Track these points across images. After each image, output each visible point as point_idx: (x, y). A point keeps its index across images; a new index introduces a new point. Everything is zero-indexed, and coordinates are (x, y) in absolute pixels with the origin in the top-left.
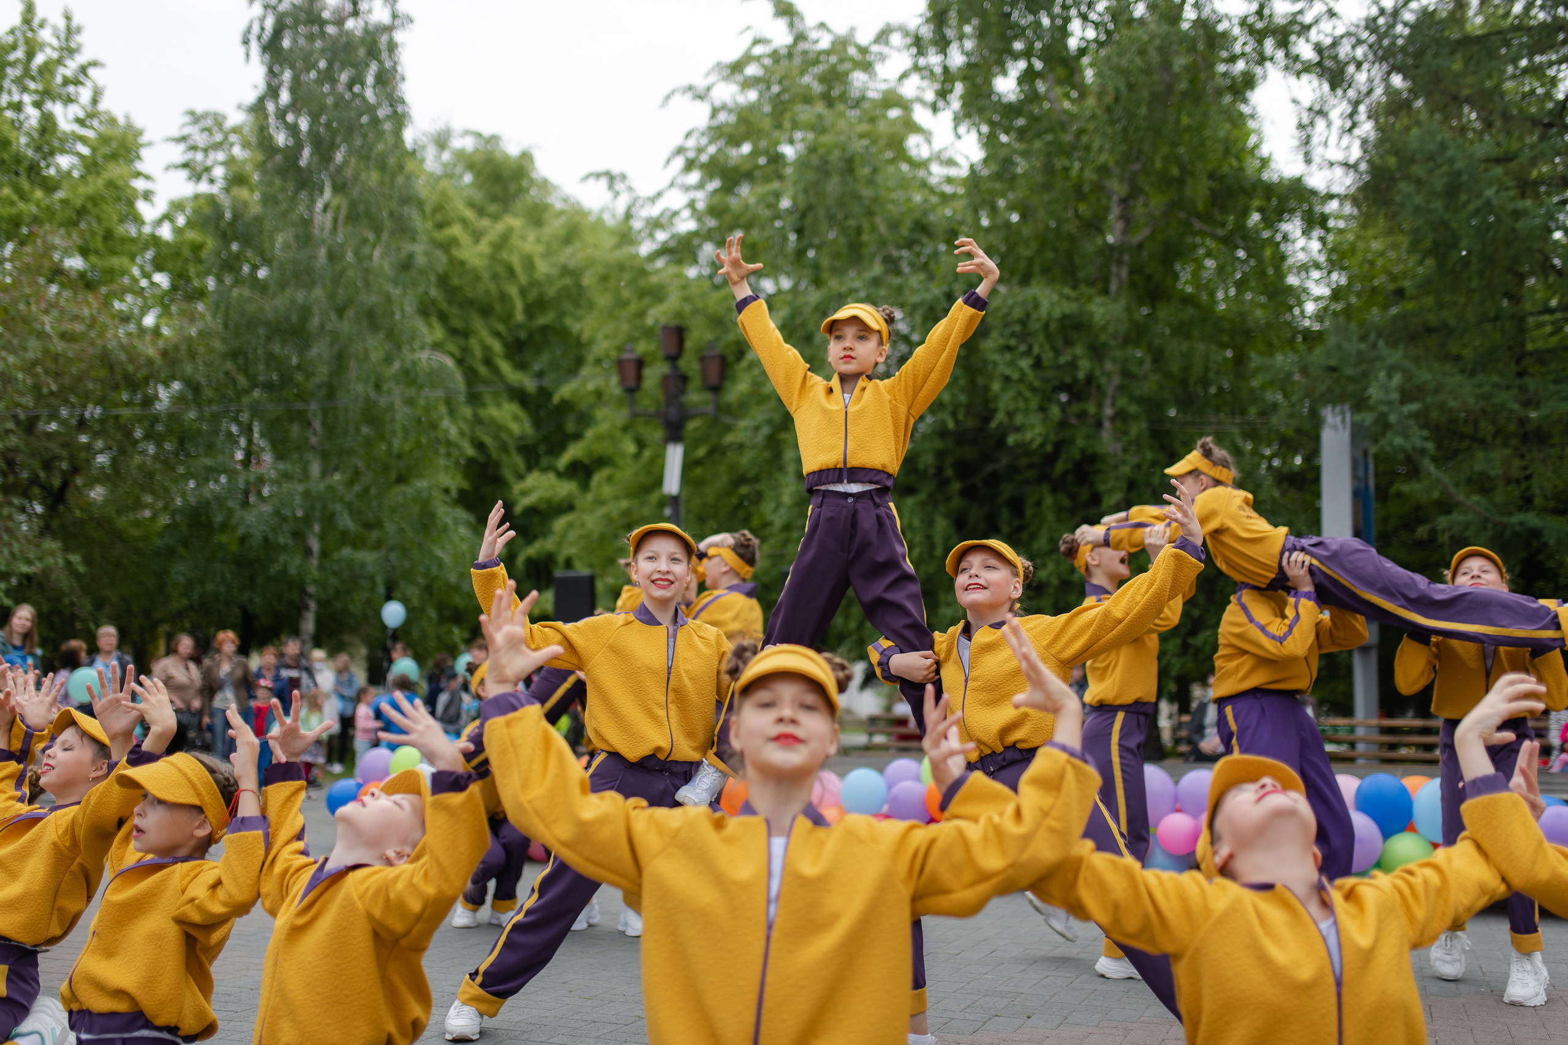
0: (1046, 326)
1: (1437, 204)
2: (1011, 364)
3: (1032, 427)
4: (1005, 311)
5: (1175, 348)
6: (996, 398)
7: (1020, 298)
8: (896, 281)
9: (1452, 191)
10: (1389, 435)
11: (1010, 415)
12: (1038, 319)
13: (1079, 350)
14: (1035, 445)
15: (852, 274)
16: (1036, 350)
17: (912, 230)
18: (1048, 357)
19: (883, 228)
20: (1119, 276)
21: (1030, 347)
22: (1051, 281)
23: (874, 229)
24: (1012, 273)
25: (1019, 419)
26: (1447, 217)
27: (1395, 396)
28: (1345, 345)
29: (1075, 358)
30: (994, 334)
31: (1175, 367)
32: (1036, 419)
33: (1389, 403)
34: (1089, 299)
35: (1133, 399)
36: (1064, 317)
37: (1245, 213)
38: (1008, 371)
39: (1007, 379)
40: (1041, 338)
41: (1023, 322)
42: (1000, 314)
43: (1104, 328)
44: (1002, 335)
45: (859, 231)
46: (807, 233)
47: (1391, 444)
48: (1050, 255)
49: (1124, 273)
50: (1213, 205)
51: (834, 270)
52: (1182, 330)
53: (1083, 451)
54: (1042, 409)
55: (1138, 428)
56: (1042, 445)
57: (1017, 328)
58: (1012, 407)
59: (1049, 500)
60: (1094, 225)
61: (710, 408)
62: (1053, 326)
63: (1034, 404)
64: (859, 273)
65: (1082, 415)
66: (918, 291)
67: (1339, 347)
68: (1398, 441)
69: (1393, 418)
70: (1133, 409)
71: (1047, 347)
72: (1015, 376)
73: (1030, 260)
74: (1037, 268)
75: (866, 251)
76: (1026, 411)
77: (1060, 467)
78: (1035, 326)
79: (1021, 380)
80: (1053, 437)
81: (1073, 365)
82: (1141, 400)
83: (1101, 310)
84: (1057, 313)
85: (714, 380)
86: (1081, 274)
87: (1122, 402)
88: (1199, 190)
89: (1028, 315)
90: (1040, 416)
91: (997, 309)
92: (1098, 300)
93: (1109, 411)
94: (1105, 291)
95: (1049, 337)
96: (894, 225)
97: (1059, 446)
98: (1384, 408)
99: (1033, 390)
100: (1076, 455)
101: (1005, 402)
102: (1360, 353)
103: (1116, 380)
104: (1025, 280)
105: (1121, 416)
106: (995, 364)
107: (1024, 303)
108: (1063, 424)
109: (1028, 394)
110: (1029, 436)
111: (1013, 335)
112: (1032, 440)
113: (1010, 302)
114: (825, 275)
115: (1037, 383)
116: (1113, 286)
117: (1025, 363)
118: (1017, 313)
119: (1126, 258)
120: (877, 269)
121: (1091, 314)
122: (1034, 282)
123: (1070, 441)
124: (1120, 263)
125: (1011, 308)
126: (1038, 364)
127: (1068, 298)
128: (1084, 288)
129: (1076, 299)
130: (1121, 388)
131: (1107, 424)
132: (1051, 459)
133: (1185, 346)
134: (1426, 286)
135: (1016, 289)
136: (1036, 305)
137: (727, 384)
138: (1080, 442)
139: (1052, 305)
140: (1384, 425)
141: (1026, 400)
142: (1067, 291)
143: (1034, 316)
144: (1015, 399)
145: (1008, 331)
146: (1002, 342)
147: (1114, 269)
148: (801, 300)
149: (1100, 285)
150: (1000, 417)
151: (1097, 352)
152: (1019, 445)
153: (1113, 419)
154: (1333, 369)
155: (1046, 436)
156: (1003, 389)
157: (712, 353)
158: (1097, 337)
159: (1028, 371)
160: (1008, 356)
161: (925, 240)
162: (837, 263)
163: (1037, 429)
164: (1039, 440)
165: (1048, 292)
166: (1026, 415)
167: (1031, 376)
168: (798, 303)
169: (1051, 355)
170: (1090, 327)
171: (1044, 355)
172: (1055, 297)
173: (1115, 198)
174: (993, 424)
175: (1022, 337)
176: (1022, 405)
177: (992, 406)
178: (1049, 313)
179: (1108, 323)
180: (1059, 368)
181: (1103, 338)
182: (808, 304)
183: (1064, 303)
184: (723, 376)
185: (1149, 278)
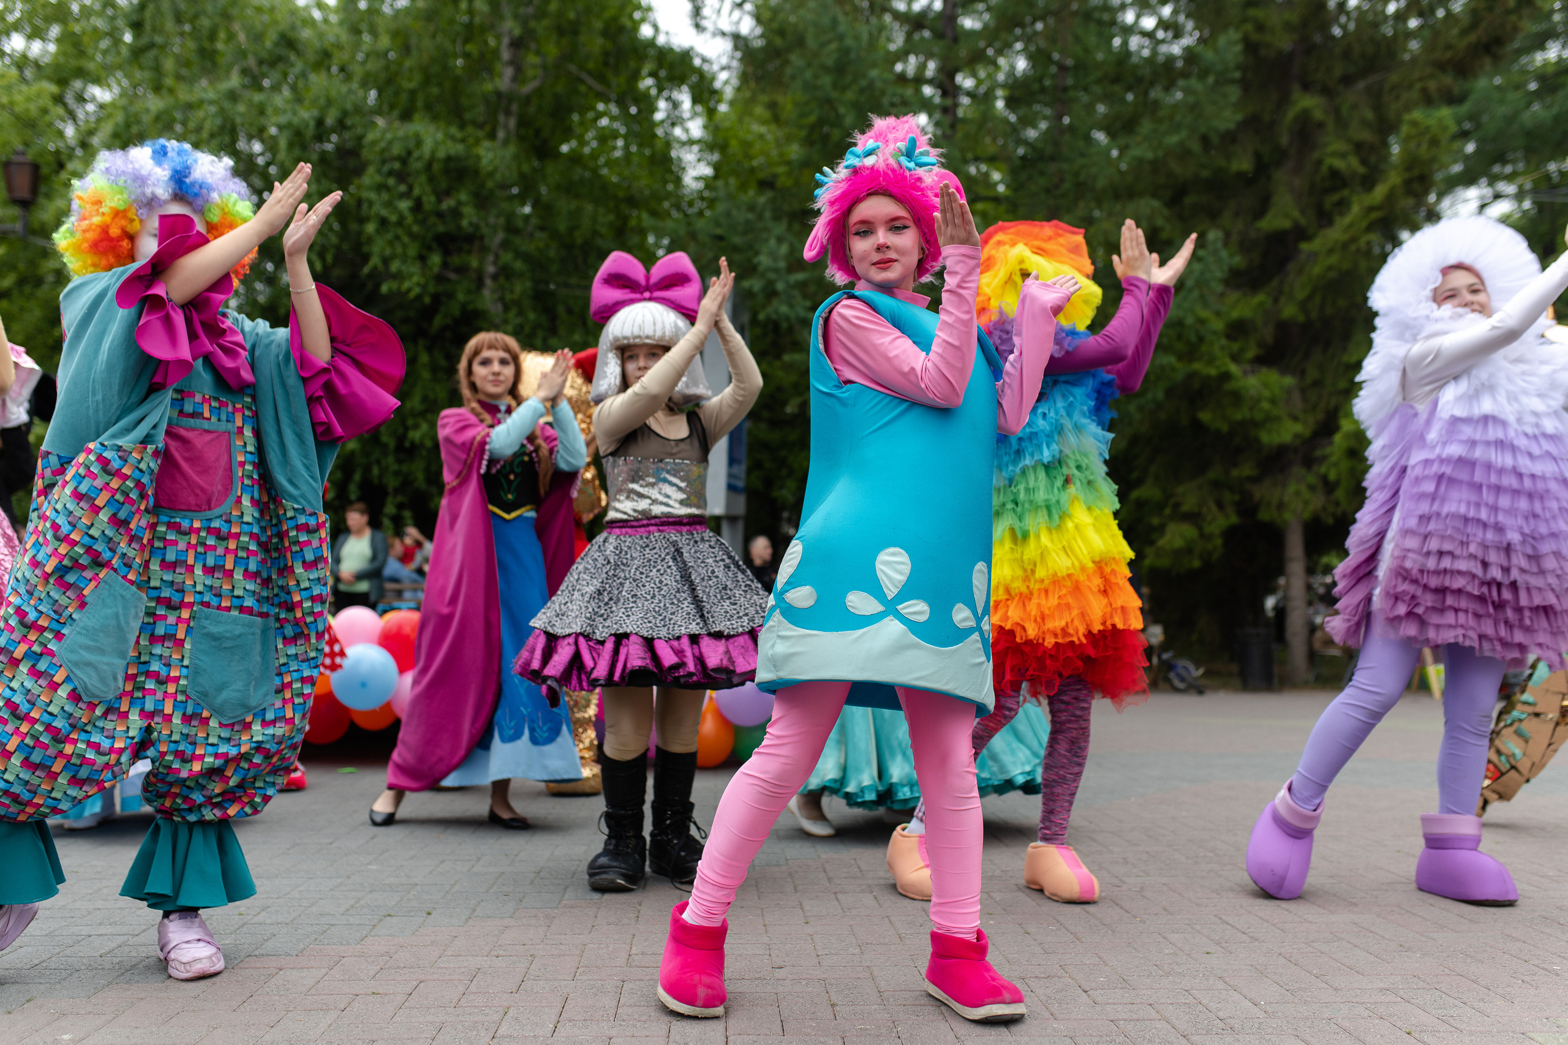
0: (429, 165)
1: (826, 80)
2: (389, 204)
3: (411, 276)
4: (383, 144)
5: (565, 205)
6: (370, 240)
7: (401, 133)
8: (258, 97)
9: (840, 69)
10: (775, 302)
11: (386, 261)
12: (420, 158)
13: (463, 196)
14: (412, 295)
15: (204, 83)
16: (417, 192)
17: (276, 44)
18: (429, 201)
19: (242, 37)
20: (506, 127)
21: (411, 188)
22: (435, 118)
23: (231, 37)
24: (392, 107)
25: (395, 266)
27: (782, 264)
28: (735, 213)
29: (460, 203)
30: (371, 170)
31: (562, 226)
32: (414, 269)
33: (776, 270)
34: (477, 142)
35: (518, 255)
36: (449, 159)
37: (636, 76)
38: (384, 212)
39: (383, 222)
40: (423, 178)
41: (404, 160)
42: (377, 149)
43: (491, 174)
44: (379, 171)
45: (212, 36)
46: (148, 27)
47: (777, 312)
48: (435, 91)
49: (512, 123)
50: (606, 64)
51: (179, 77)
52: (569, 189)
53: (463, 307)
54: (422, 258)
55: (520, 288)
56: (419, 297)
57: (397, 165)
58: (388, 252)
59: (424, 358)
60: (483, 64)
61: (18, 226)
62: (436, 167)
63: (413, 251)
64: (211, 83)
65: (462, 270)
66: (285, 112)
67: (728, 214)
68: (784, 309)
69: (780, 286)
70: (519, 265)
71: (428, 189)
72: (393, 218)
73: (413, 93)
74: (420, 103)
75: (222, 61)
76: (404, 258)
77: (438, 321)
78: (416, 165)
79: (400, 223)
80: (432, 288)
81: (456, 213)
82: (527, 258)
83: (490, 155)
84: (441, 154)
85: (24, 193)
86: (468, 116)
87: (507, 257)
88: (594, 44)
89: (409, 153)
90: (418, 264)
91: (374, 143)
92: (486, 144)
93: (491, 269)
94: (492, 136)
95: (431, 179)
96: (257, 37)
97: (436, 298)
98: (772, 276)
99: (412, 236)
100: (456, 310)
101: (378, 249)
102: (748, 222)
103: (500, 236)
104: (406, 116)
105: (505, 273)
106: (371, 203)
107: (406, 138)
108: (440, 279)
109: (406, 239)
110: (406, 285)
111: (390, 173)
112: (409, 290)
113: (389, 136)
114: (169, 81)
115: (416, 228)
116: (501, 134)
117: (404, 205)
118: (396, 150)
119: (515, 107)
120: (234, 80)
121: (478, 158)
122: (417, 117)
123: (451, 296)
124: (508, 113)
125: (390, 142)
126: (418, 207)
127: (453, 138)
128: (470, 130)
129: (463, 140)
130: (505, 245)
131: (488, 282)
132: (428, 313)
133: (573, 205)
135: (397, 124)
136: (419, 143)
137: (42, 200)
138: (461, 297)
139: (437, 144)
140: (771, 293)
141: (405, 246)
142: (454, 130)
143: (416, 154)
144: (391, 243)
145: (386, 168)
146: (378, 179)
147: (502, 118)
148: (138, 107)
149: (488, 128)
150: (375, 261)
151: (483, 201)
152: (392, 294)
153: (495, 277)
154: (720, 238)
155: (424, 287)
156: (378, 231)
157: (21, 159)
158: (483, 185)
159: (407, 213)
160: (385, 196)
161: (293, 57)
162: (184, 72)
163: (415, 279)
164: (417, 291)
165: (432, 128)
166: (404, 262)
167: (410, 219)
168: (133, 109)
169: (433, 198)
170: (476, 172)
171: (425, 199)
172: (440, 136)
173: (506, 41)
174: (366, 270)
175: (401, 176)
176: (399, 250)
177: (365, 249)
178: (433, 152)
179: (496, 169)
180: (440, 215)
181: (490, 184)
182: (148, 110)
183: (449, 143)
184: (35, 190)
185: (537, 132)
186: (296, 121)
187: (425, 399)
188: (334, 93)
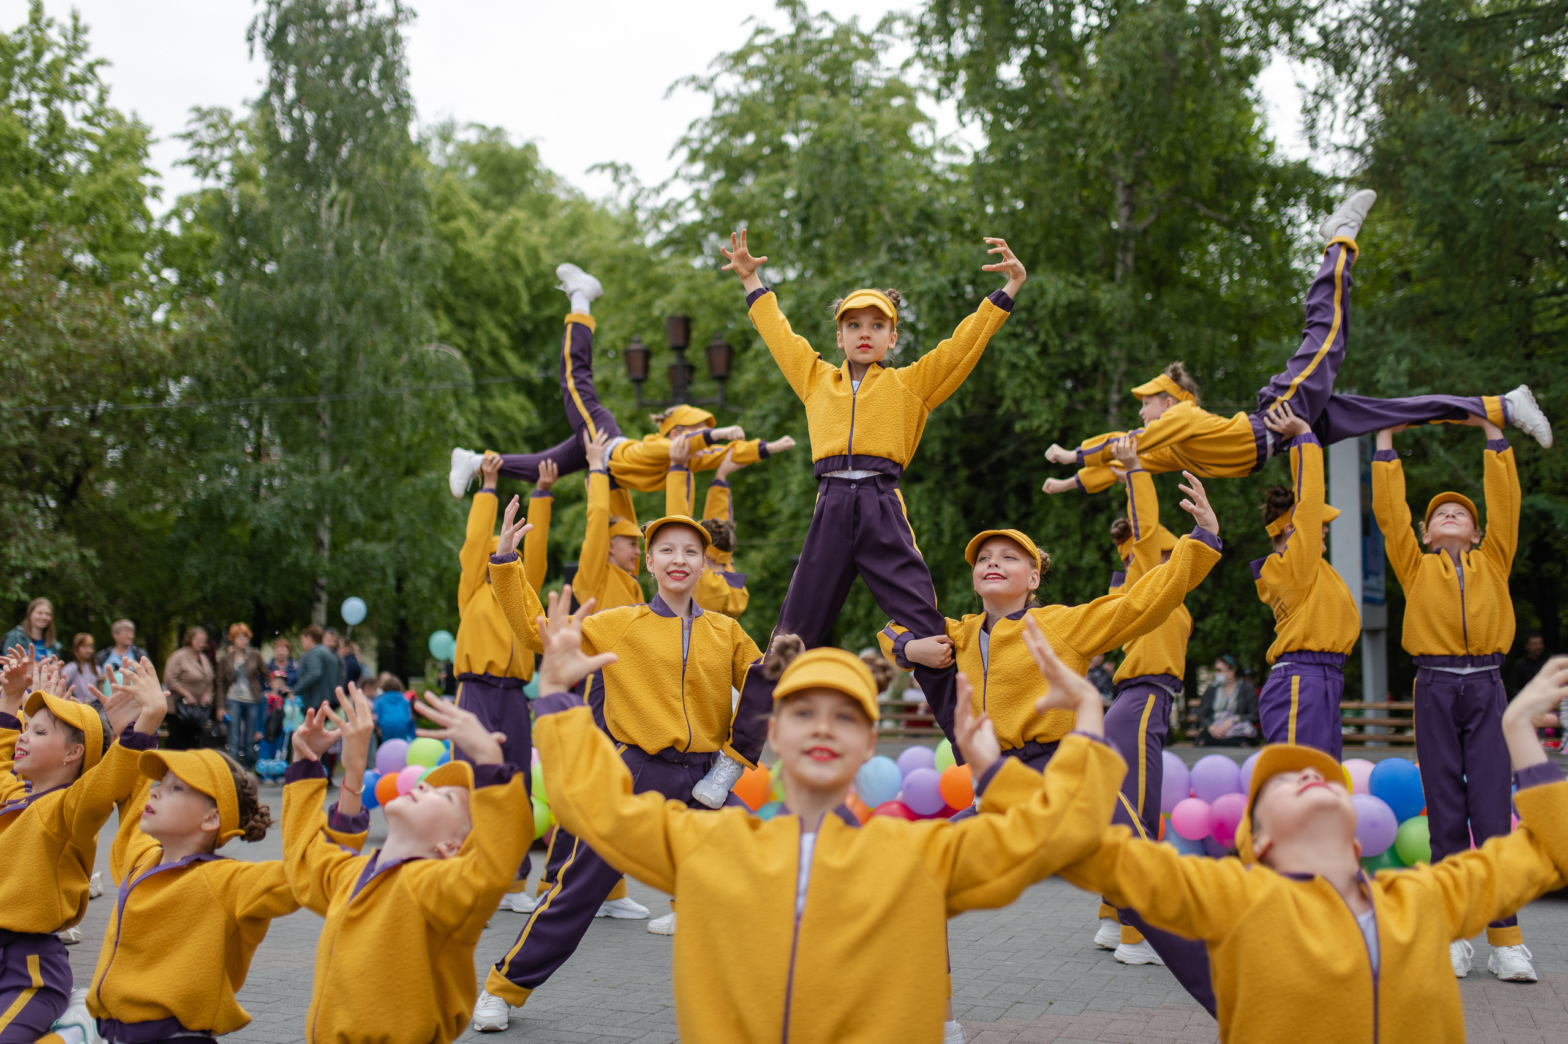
0: (1052, 313)
1: (1445, 188)
2: (1018, 351)
3: (1039, 414)
5: (1182, 334)
6: (1003, 385)
8: (902, 269)
9: (1460, 174)
11: (1017, 402)
12: (1044, 306)
13: (1085, 337)
14: (1042, 431)
15: (858, 263)
16: (1042, 337)
17: (917, 219)
18: (1054, 343)
19: (888, 218)
20: (1124, 262)
21: (1037, 334)
22: (1057, 268)
23: (879, 217)
25: (1026, 406)
26: (1454, 200)
27: (1403, 380)
29: (1081, 345)
32: (1042, 406)
33: (1398, 388)
34: (1095, 286)
36: (1071, 304)
37: (1251, 197)
38: (1014, 359)
39: (1014, 366)
40: (1048, 325)
41: (1029, 310)
43: (1110, 315)
45: (864, 220)
46: (813, 222)
49: (1130, 259)
50: (1218, 190)
51: (839, 259)
52: (1188, 316)
54: (1049, 396)
56: (1049, 432)
57: (1023, 315)
58: (1019, 394)
60: (1099, 212)
61: (717, 398)
62: (1059, 313)
63: (1041, 391)
64: (865, 262)
65: (1089, 401)
66: (925, 279)
71: (1053, 334)
72: (1022, 363)
73: (1036, 247)
74: (1042, 256)
75: (871, 240)
76: (1033, 398)
78: (1041, 313)
79: (1028, 367)
80: (1059, 424)
81: (1079, 351)
83: (1108, 297)
84: (1063, 300)
85: (720, 369)
86: (1087, 261)
88: (1204, 176)
89: (1034, 302)
90: (1046, 403)
92: (1105, 286)
93: (1115, 397)
94: (1111, 278)
95: (1055, 324)
96: (899, 214)
97: (1065, 432)
99: (1040, 376)
101: (1012, 389)
102: (1367, 337)
103: (1123, 367)
105: (1127, 401)
106: (1002, 351)
107: (1032, 289)
108: (1069, 411)
109: (1034, 381)
110: (1036, 423)
111: (1019, 322)
112: (1039, 427)
114: (831, 265)
115: (1043, 370)
116: (1119, 272)
117: (1031, 351)
119: (1132, 244)
120: (883, 258)
121: (1098, 301)
122: (1039, 270)
123: (1077, 428)
124: (1125, 249)
126: (1044, 351)
127: (1074, 285)
128: (1089, 275)
129: (1082, 286)
130: (1128, 375)
131: (1114, 410)
133: (1191, 332)
134: (1433, 270)
136: (1043, 292)
137: (734, 374)
138: (1087, 428)
139: (1059, 292)
141: (1033, 387)
142: (1073, 278)
143: (1040, 303)
144: (1021, 386)
147: (1119, 255)
148: (806, 289)
149: (1106, 271)
150: (1007, 404)
151: (1103, 338)
152: (1025, 432)
153: (1119, 405)
155: (1053, 424)
156: (1010, 377)
157: (718, 343)
158: (1103, 323)
159: (1034, 358)
160: (1015, 344)
161: (930, 228)
162: (843, 253)
163: (1044, 417)
164: (1046, 427)
165: (1053, 279)
166: (1033, 402)
167: (1037, 363)
168: (804, 292)
169: (1057, 342)
170: (1097, 313)
171: (1050, 342)
172: (1061, 284)
173: (1120, 184)
174: (1000, 412)
175: (1029, 323)
176: (1028, 392)
177: (999, 393)
178: (1055, 300)
179: (1114, 309)
180: (1065, 354)
181: (1109, 324)
182: (814, 293)
183: (1071, 291)
184: (729, 366)
185: (1154, 264)
186: (935, 285)
187: (1058, 526)
188: (966, 257)
